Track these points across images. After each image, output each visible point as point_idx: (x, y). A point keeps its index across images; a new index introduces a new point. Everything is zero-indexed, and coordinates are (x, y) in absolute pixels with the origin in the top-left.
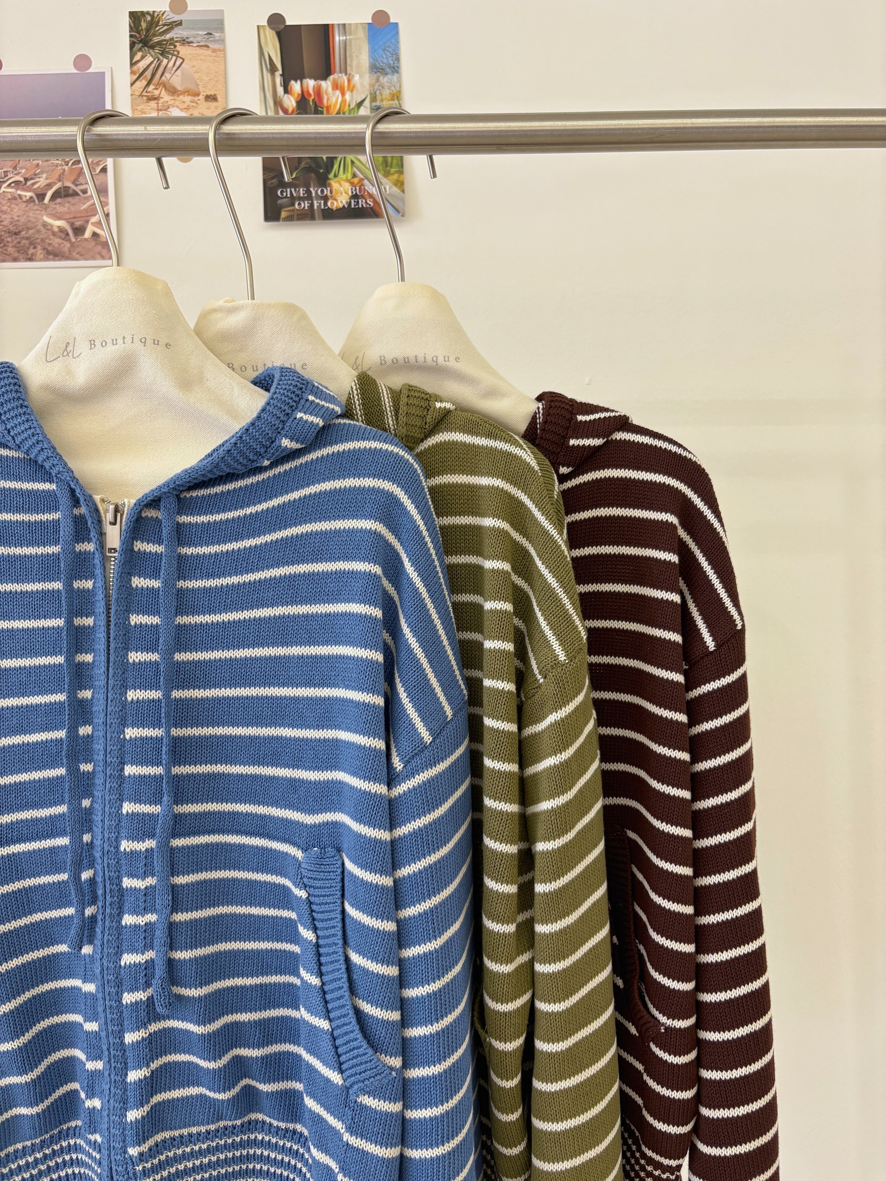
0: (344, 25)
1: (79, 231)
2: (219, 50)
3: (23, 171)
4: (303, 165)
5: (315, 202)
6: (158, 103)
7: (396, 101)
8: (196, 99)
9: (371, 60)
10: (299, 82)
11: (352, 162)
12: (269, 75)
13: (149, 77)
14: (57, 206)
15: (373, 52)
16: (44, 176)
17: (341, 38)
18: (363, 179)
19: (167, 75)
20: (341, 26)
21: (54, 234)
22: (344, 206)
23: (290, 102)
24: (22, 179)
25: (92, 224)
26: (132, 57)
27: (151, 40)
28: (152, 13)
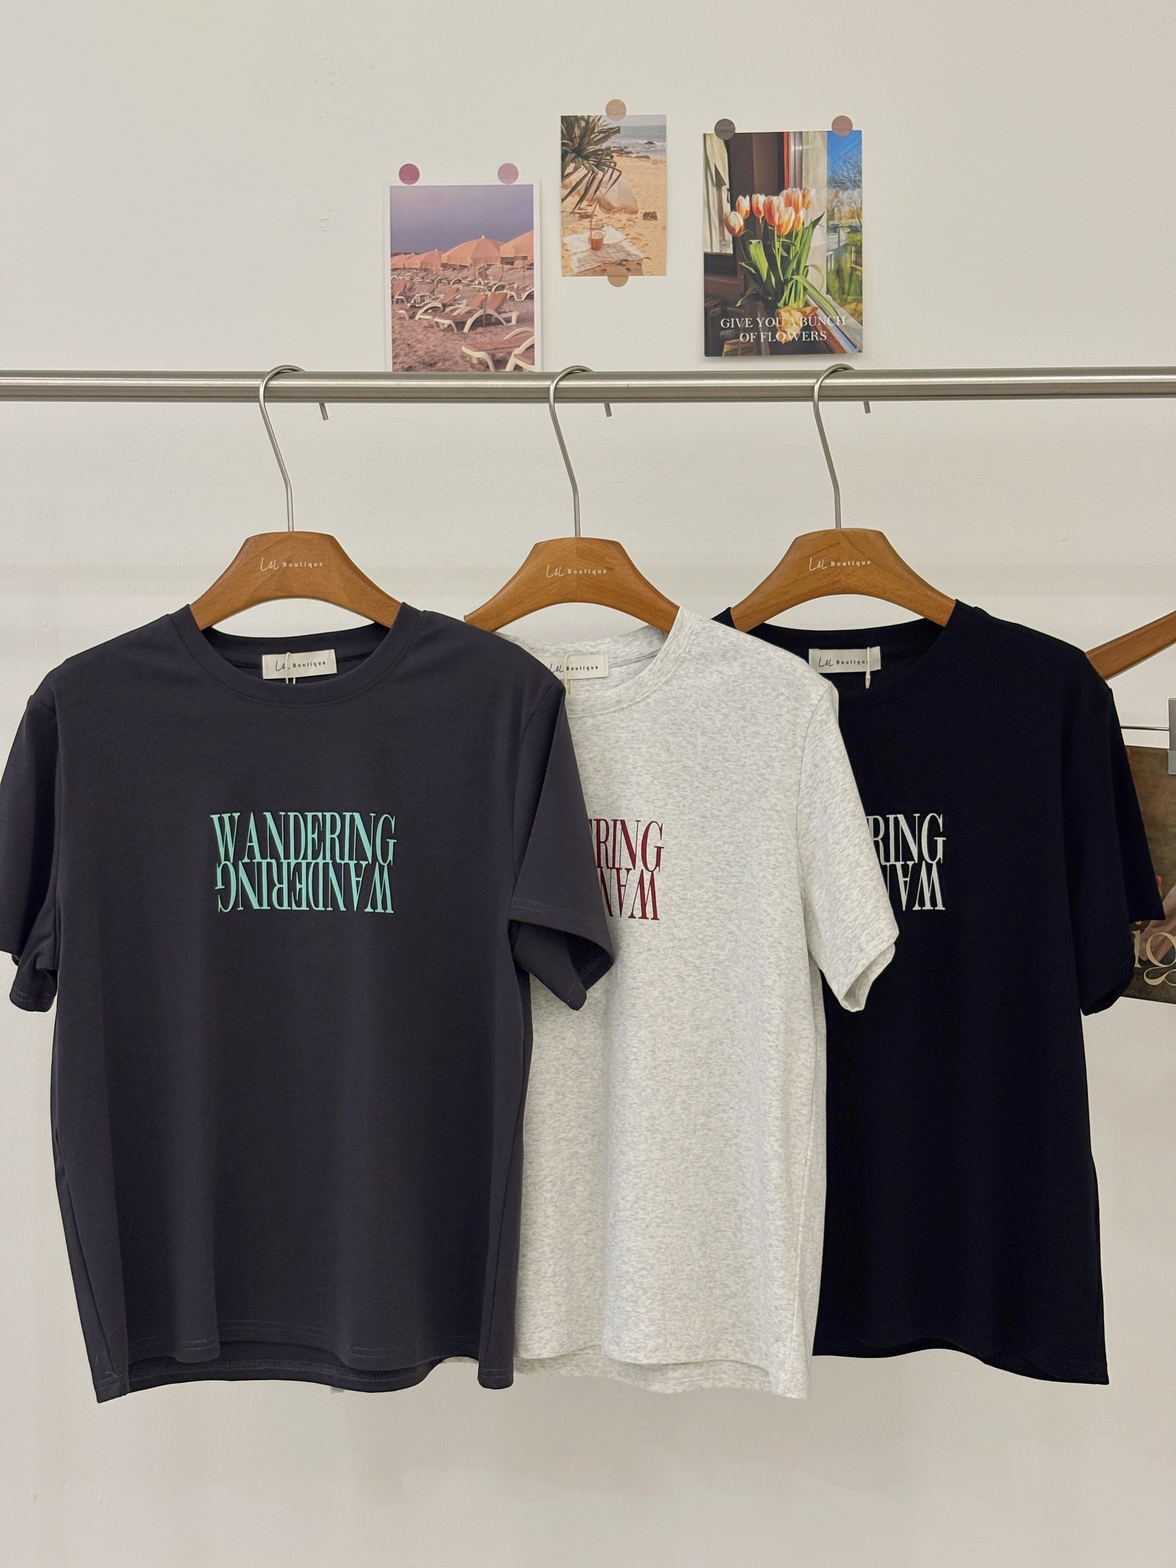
0: (801, 132)
1: (500, 363)
2: (661, 161)
3: (442, 296)
4: (749, 292)
5: (762, 334)
6: (591, 221)
7: (857, 219)
8: (633, 216)
9: (830, 174)
10: (748, 197)
11: (805, 289)
12: (715, 189)
13: (582, 192)
14: (478, 336)
15: (832, 163)
16: (465, 302)
17: (797, 148)
18: (815, 309)
19: (602, 190)
20: (797, 134)
21: (473, 366)
22: (794, 339)
23: (737, 221)
24: (440, 306)
25: (516, 356)
26: (563, 169)
27: (585, 149)
28: (586, 118)
